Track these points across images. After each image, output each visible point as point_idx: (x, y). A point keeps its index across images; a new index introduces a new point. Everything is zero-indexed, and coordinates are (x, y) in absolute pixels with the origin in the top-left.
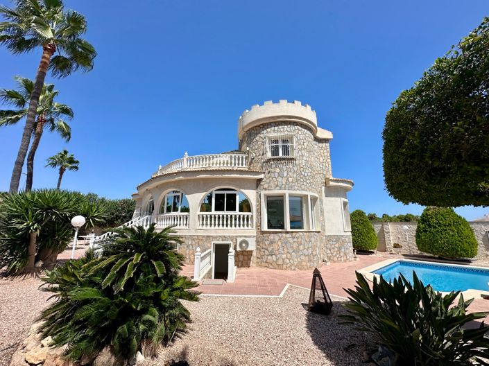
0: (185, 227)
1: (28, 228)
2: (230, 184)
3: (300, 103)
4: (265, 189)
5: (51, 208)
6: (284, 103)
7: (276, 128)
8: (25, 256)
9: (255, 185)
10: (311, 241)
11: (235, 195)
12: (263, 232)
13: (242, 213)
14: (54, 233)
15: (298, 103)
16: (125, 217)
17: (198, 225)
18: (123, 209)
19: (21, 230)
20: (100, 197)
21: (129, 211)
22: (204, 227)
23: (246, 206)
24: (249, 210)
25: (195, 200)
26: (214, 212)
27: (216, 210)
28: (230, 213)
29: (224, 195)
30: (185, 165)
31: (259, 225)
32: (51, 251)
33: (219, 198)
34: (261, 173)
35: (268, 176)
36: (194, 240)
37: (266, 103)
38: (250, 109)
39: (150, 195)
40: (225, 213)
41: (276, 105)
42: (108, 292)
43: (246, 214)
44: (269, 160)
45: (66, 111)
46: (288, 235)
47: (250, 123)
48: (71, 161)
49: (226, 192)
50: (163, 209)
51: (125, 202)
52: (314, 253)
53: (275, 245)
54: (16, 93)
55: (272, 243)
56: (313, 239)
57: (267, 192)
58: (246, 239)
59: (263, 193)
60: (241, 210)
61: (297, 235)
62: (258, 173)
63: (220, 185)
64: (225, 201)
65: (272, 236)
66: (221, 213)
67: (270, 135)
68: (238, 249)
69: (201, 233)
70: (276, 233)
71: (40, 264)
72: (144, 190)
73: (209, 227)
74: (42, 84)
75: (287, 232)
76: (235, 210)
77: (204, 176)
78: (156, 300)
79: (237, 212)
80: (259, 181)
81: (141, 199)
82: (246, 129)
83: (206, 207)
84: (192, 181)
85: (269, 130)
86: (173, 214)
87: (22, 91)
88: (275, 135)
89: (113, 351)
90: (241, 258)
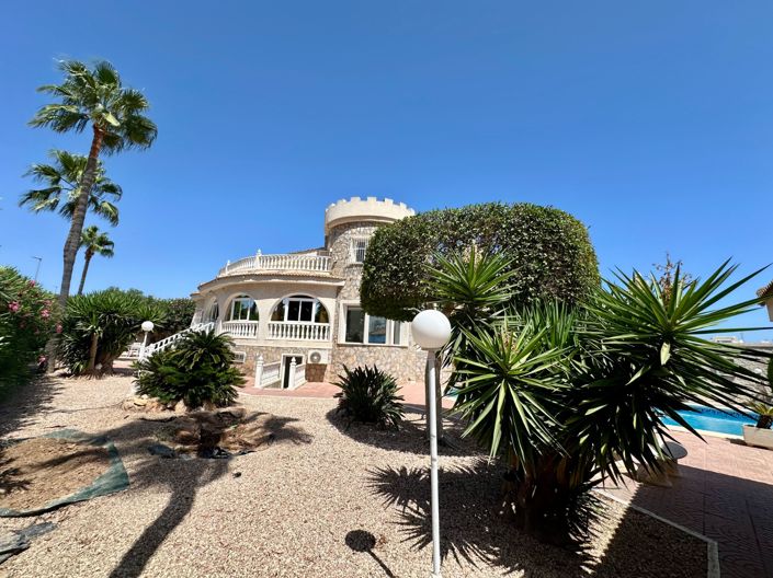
0: (253, 337)
1: (93, 330)
2: (306, 291)
3: (392, 201)
4: (345, 298)
5: (113, 312)
6: (372, 200)
7: (362, 229)
8: (87, 358)
9: (335, 293)
10: (390, 356)
11: (311, 303)
12: (339, 345)
13: (318, 324)
14: (113, 337)
15: (389, 202)
16: (180, 323)
17: (268, 334)
18: (178, 312)
19: (86, 332)
20: (146, 295)
21: (185, 316)
22: (275, 338)
23: (323, 315)
24: (327, 321)
25: (266, 306)
26: (286, 321)
27: (289, 319)
28: (304, 323)
29: (298, 303)
30: (257, 266)
31: (335, 339)
32: (109, 355)
33: (293, 305)
34: (342, 280)
35: (349, 283)
36: (262, 351)
37: (353, 199)
38: (335, 203)
39: (215, 298)
40: (299, 323)
41: (363, 203)
42: (182, 370)
43: (322, 325)
44: (352, 266)
45: (111, 189)
46: (365, 349)
47: (336, 220)
48: (103, 242)
49: (301, 300)
50: (229, 315)
51: (180, 302)
52: (393, 369)
53: (350, 359)
54: (53, 170)
55: (347, 356)
56: (393, 355)
57: (346, 302)
58: (319, 352)
59: (342, 302)
60: (317, 320)
61: (375, 349)
62: (338, 280)
63: (294, 291)
64: (300, 310)
65: (347, 350)
66: (293, 323)
67: (355, 237)
68: (309, 362)
69: (270, 344)
70: (352, 346)
71: (99, 367)
72: (207, 290)
73: (279, 337)
74: (95, 160)
75: (364, 346)
76: (310, 320)
77: (277, 280)
78: (214, 378)
79: (312, 323)
80: (340, 288)
81: (203, 301)
82: (331, 226)
83: (278, 315)
84: (263, 285)
85: (354, 230)
86: (240, 321)
87: (58, 166)
88: (361, 237)
89: (186, 404)
90: (313, 372)
